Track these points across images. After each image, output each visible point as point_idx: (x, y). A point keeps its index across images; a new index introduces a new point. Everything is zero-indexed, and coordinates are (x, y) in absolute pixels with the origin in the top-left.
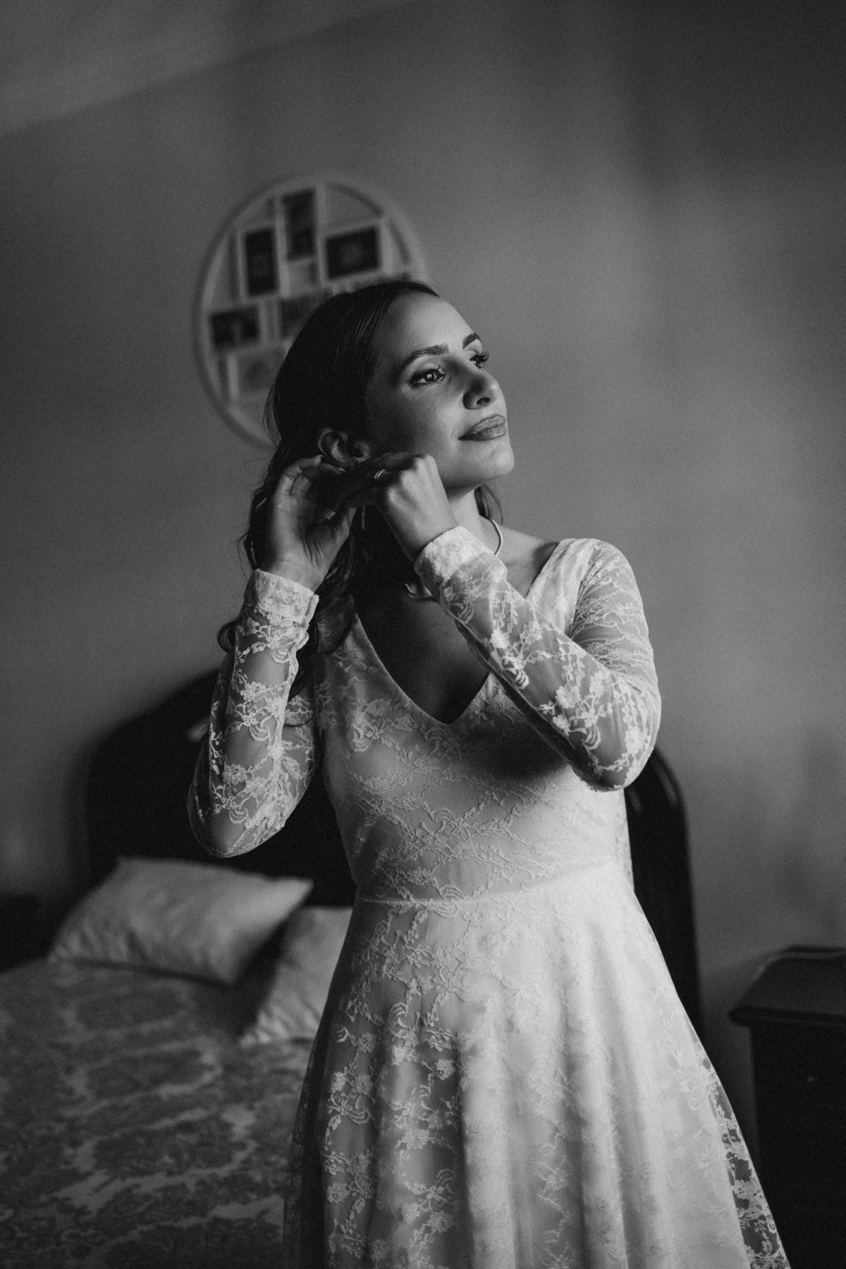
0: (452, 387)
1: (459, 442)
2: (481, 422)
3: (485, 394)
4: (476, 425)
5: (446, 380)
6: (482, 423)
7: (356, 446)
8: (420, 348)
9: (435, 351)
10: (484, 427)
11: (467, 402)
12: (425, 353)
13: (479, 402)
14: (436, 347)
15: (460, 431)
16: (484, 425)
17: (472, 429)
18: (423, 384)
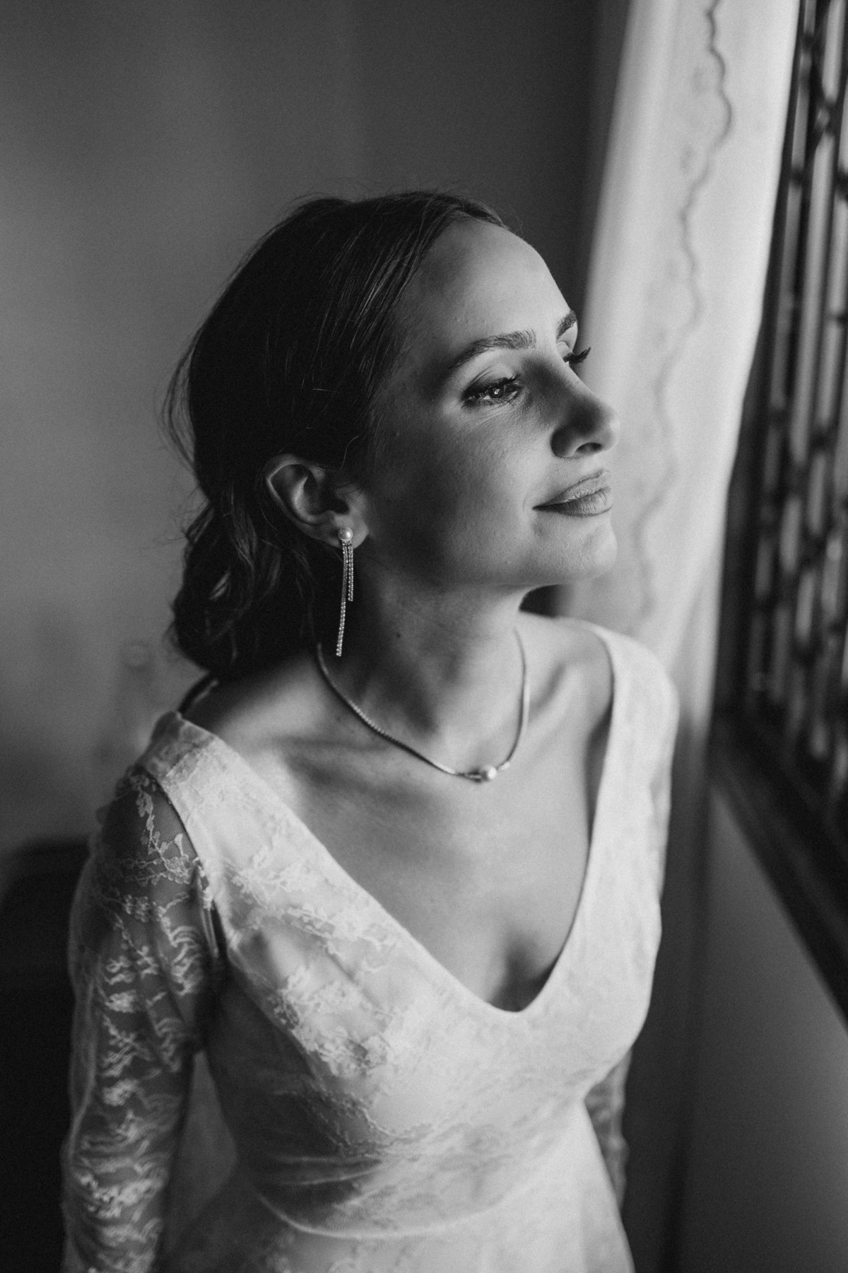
0: (533, 414)
1: (534, 514)
2: (579, 483)
3: (596, 437)
4: (570, 488)
5: (522, 398)
6: (581, 486)
7: (338, 493)
8: (489, 335)
9: (513, 341)
10: (583, 492)
11: (558, 445)
12: (495, 345)
13: (581, 449)
14: (516, 335)
15: (540, 496)
16: (584, 490)
17: (562, 494)
18: (486, 403)
